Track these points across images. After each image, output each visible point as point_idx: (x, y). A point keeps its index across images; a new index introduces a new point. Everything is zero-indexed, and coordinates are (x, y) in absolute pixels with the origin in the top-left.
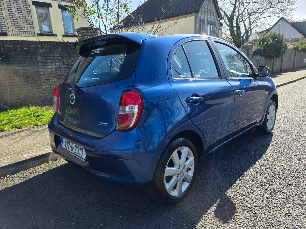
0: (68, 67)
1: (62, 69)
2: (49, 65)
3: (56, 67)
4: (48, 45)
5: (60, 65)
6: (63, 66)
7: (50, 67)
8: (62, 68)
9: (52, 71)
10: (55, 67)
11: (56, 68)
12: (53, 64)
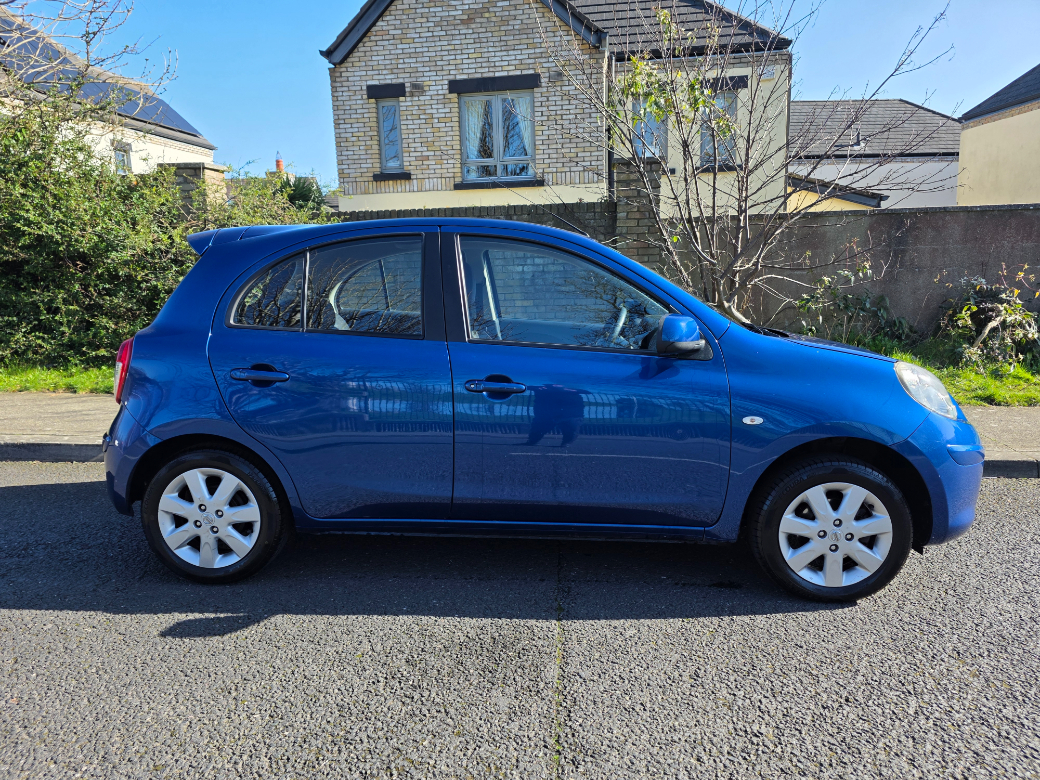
0: (565, 271)
1: (547, 276)
2: (518, 265)
3: (535, 268)
4: (522, 214)
5: (544, 265)
6: (552, 268)
7: (520, 268)
8: (549, 272)
9: (523, 280)
10: (531, 268)
11: (534, 272)
12: (529, 261)
